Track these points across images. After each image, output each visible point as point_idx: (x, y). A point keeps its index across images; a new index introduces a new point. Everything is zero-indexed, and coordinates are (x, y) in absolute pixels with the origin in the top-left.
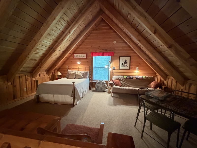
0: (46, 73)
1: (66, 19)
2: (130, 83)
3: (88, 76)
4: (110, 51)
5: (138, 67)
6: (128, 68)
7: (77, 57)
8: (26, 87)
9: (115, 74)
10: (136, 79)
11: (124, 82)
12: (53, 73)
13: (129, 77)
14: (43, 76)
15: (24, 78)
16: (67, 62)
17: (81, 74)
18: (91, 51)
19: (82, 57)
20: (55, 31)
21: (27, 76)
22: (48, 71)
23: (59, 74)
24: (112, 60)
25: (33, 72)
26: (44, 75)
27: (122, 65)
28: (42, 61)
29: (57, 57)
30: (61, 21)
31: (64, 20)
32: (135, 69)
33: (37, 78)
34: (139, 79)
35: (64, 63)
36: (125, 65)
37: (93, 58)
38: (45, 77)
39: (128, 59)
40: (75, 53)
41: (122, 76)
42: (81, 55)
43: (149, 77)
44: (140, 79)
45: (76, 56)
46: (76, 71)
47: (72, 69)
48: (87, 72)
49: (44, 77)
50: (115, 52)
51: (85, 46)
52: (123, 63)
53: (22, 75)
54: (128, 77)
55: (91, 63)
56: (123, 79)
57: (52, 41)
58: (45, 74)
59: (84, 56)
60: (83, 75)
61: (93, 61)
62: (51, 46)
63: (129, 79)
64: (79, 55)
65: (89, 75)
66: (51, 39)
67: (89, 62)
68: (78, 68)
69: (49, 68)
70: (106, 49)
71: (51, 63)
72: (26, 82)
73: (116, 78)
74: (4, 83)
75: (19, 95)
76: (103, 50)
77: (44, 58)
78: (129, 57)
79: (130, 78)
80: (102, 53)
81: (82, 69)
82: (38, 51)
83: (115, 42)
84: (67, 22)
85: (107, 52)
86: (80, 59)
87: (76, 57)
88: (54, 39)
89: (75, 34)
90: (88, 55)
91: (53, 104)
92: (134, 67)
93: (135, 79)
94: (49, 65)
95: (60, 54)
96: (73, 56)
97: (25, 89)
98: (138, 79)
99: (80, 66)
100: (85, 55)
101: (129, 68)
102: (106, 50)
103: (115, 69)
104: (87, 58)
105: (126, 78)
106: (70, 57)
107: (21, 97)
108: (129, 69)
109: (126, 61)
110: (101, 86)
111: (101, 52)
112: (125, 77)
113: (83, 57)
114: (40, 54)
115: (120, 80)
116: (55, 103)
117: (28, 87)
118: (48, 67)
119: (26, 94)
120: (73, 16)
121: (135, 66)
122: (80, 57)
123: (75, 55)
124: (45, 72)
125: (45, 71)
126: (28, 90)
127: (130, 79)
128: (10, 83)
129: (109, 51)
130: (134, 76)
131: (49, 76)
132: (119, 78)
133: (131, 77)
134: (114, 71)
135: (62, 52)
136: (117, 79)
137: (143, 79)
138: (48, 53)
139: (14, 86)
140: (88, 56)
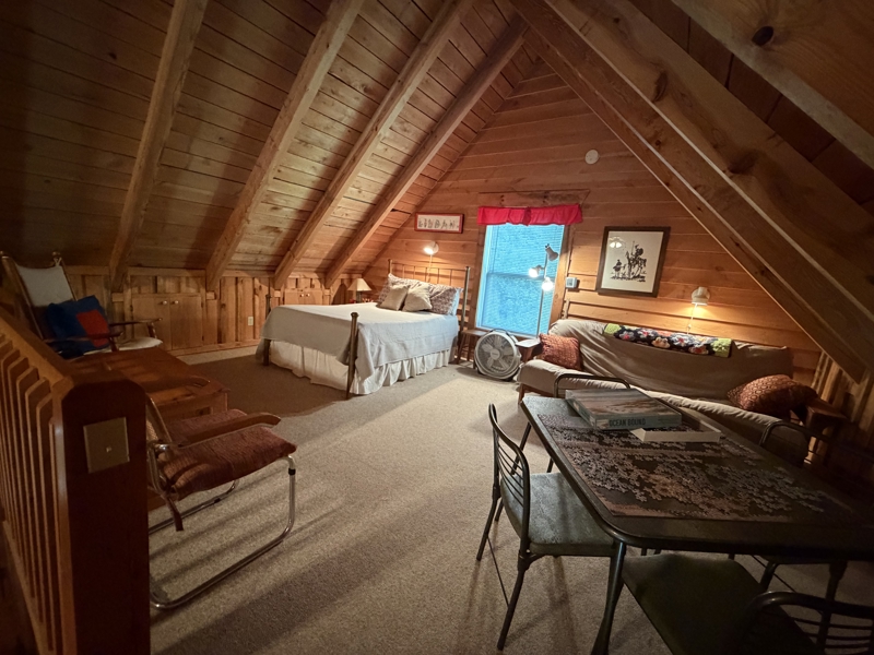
0: (320, 279)
1: (358, 79)
2: (630, 363)
3: (455, 305)
4: (564, 202)
5: (700, 290)
6: (648, 287)
7: (427, 228)
8: (254, 316)
9: (574, 310)
10: (668, 345)
11: (599, 354)
12: (345, 282)
13: (635, 332)
14: (309, 290)
15: (248, 285)
16: (392, 247)
17: (425, 297)
18: (483, 200)
19: (444, 229)
20: (326, 130)
21: (257, 281)
22: (326, 272)
23: (362, 286)
24: (567, 246)
25: (274, 268)
26: (312, 286)
27: (617, 269)
28: (297, 235)
29: (349, 222)
30: (341, 93)
31: (352, 85)
32: (684, 298)
33: (287, 291)
34: (687, 348)
35: (384, 249)
36: (634, 270)
37: (484, 234)
38: (314, 291)
39: (651, 243)
40: (424, 209)
41: (600, 326)
42: (442, 218)
43: (755, 351)
44: (692, 350)
45: (423, 222)
46: (414, 282)
47: (406, 272)
48: (450, 290)
49: (311, 293)
50: (588, 206)
51: (463, 183)
52: (619, 263)
53: (243, 274)
54: (629, 331)
55: (474, 255)
56: (598, 338)
57: (320, 167)
58: (314, 282)
59: (451, 223)
60: (435, 300)
61: (483, 246)
62: (320, 182)
63: (629, 340)
64: (433, 218)
65: (461, 302)
66: (317, 159)
67: (468, 248)
68: (423, 271)
69: (329, 262)
70: (547, 192)
71: (332, 245)
72: (254, 299)
73: (563, 330)
74: (199, 292)
75: (231, 332)
76: (532, 195)
77: (303, 226)
78: (661, 234)
79: (637, 338)
80: (522, 212)
81: (438, 276)
82: (280, 201)
83: (592, 157)
84: (366, 90)
85: (549, 203)
86: (437, 235)
87: (423, 228)
88: (325, 159)
89: (409, 135)
90: (470, 219)
91: (297, 377)
92: (680, 286)
93: (662, 344)
94: (327, 252)
95: (362, 214)
96: (413, 222)
97: (251, 319)
98: (679, 347)
99: (434, 265)
100: (456, 219)
101: (650, 290)
102: (545, 197)
103: (576, 289)
104: (462, 231)
105: (617, 335)
106: (404, 225)
107: (237, 340)
108: (653, 295)
109: (640, 252)
110: (495, 354)
111: (521, 204)
112: (613, 328)
113: (449, 229)
114: (285, 209)
115: (581, 340)
116: (304, 377)
117: (257, 314)
118: (324, 257)
119: (252, 335)
120: (383, 66)
121: (689, 282)
122: (439, 228)
123: (421, 218)
124: (315, 276)
125: (316, 272)
126: (257, 325)
127: (635, 341)
128: (211, 295)
129: (556, 203)
130: (660, 333)
131: (327, 292)
132: (583, 330)
133: (643, 333)
134: (571, 296)
135: (368, 205)
136: (569, 335)
137: (712, 353)
138: (315, 207)
139: (222, 306)
140: (467, 221)
